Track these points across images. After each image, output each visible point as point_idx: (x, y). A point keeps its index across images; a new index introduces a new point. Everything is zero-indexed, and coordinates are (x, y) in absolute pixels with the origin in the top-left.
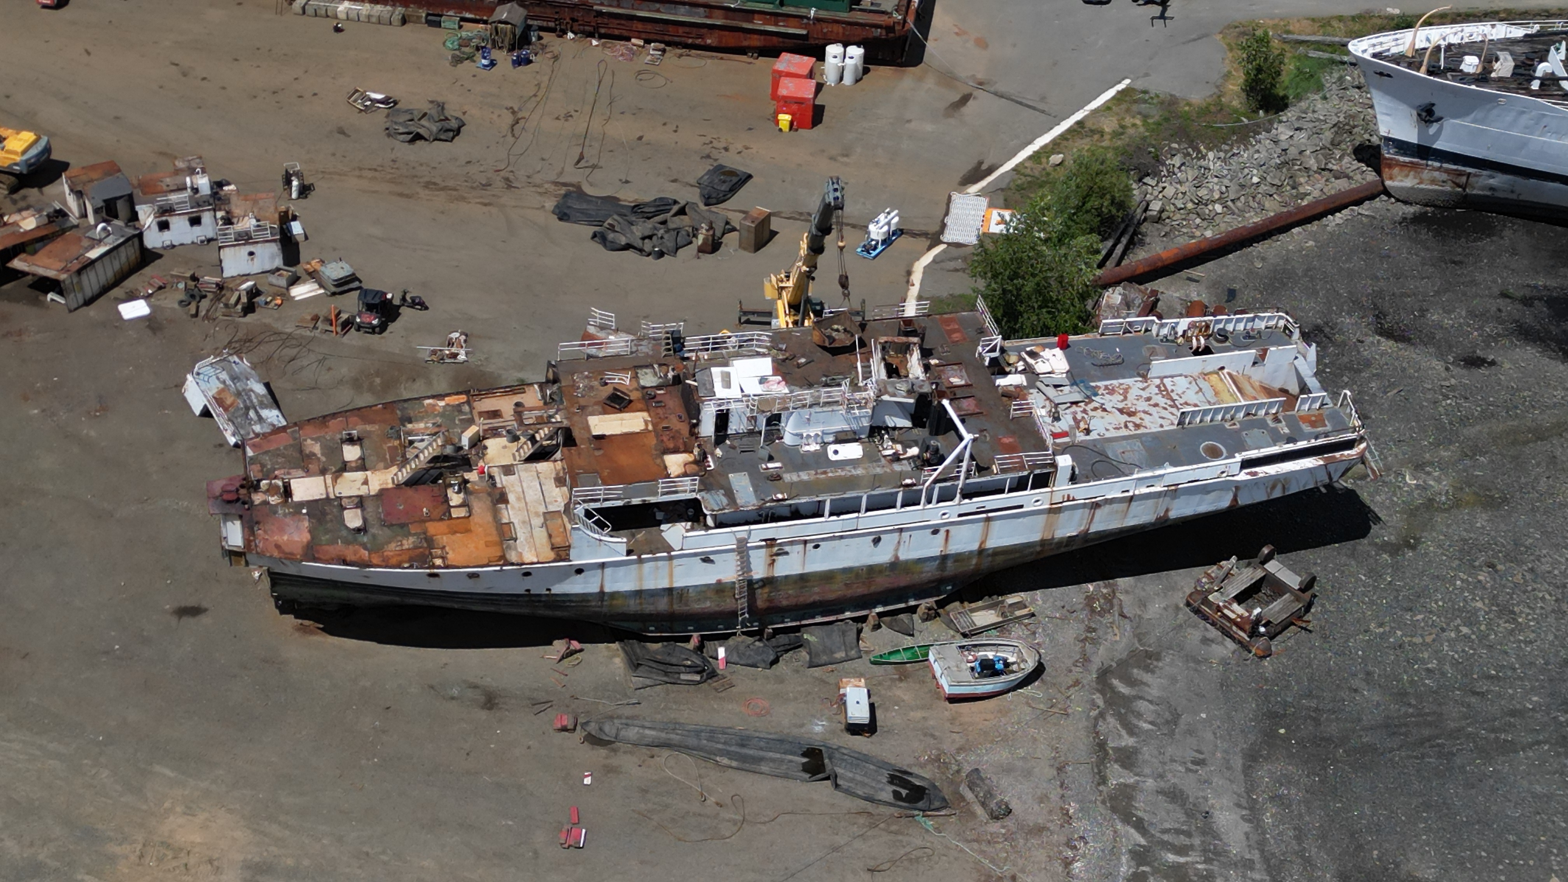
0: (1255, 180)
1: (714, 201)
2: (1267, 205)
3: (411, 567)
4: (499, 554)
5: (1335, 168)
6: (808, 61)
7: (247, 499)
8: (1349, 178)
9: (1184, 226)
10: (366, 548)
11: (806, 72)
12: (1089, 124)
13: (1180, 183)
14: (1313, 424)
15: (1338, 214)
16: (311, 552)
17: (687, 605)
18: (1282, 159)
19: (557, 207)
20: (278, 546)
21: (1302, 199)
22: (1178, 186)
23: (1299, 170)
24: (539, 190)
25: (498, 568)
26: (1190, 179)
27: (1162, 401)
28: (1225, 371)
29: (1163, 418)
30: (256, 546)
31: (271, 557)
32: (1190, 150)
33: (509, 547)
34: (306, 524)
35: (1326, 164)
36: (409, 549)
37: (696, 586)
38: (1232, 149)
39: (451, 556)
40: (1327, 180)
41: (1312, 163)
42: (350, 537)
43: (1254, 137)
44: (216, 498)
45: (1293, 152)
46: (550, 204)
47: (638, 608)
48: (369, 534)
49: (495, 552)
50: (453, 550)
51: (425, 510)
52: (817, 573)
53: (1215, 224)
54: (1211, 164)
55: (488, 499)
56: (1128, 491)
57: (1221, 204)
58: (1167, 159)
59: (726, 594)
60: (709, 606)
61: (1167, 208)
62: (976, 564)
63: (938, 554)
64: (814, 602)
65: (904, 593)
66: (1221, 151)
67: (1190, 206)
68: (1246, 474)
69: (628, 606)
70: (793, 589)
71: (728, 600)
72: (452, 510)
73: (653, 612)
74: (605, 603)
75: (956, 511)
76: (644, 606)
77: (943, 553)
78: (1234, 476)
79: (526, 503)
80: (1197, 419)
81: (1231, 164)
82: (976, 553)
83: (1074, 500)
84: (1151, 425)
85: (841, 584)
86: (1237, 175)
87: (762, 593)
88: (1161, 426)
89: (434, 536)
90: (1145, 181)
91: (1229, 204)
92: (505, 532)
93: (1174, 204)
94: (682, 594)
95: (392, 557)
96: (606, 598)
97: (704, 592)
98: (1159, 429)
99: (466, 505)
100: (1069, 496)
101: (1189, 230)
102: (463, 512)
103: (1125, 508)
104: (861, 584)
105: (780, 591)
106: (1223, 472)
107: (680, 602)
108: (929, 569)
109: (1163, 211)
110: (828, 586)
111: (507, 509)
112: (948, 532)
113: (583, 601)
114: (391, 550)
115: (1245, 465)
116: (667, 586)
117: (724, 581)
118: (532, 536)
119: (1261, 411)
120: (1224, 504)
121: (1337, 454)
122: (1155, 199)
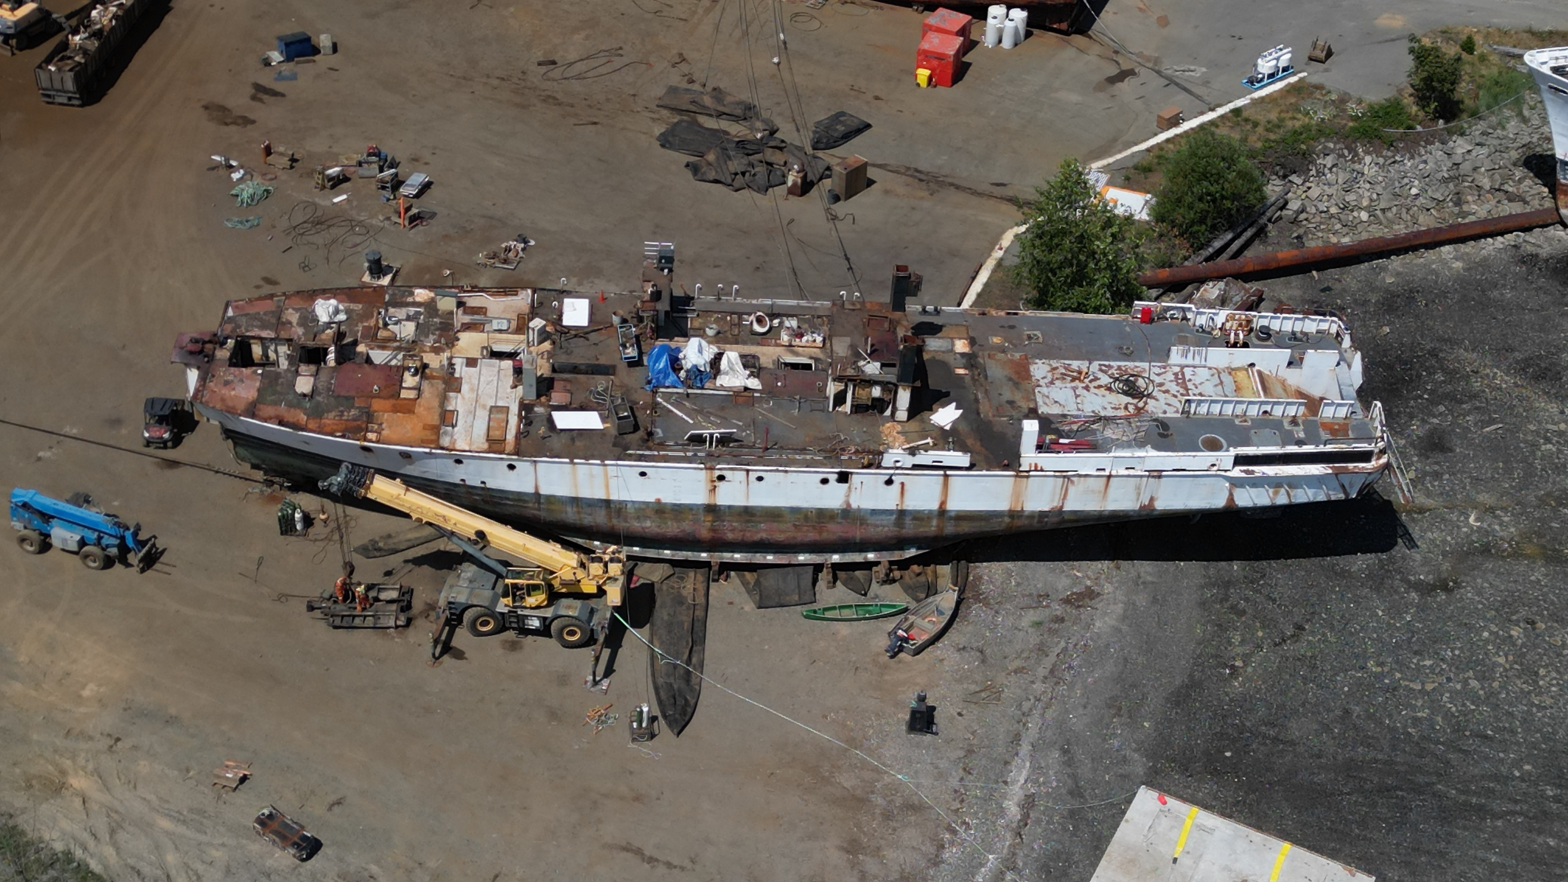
0: (1414, 191)
1: (822, 146)
2: (1421, 219)
3: (343, 436)
4: (434, 437)
5: (1510, 189)
6: (963, 19)
7: (211, 353)
8: (1526, 203)
9: (1322, 230)
10: (305, 414)
11: (957, 28)
12: (1245, 114)
13: (1329, 184)
14: (1333, 432)
15: (1499, 238)
16: (252, 410)
17: (626, 521)
18: (1451, 173)
19: (662, 134)
20: (223, 400)
21: (1463, 218)
22: (1326, 187)
23: (1470, 187)
24: (653, 116)
25: (427, 450)
26: (1340, 181)
27: (1174, 388)
28: (1257, 368)
29: (1169, 405)
30: (202, 396)
31: (214, 408)
32: (1346, 152)
33: (445, 433)
34: (258, 384)
35: (1502, 184)
36: (347, 420)
37: (633, 502)
38: (1393, 157)
39: (384, 433)
40: (1499, 202)
41: (1486, 183)
42: (295, 401)
43: (1424, 147)
44: (182, 348)
45: (1466, 167)
46: (658, 130)
47: (576, 517)
48: (314, 401)
49: (431, 436)
50: (390, 427)
51: (376, 387)
52: (762, 507)
53: (1356, 232)
54: (1366, 167)
55: (441, 386)
56: (1104, 470)
57: (1369, 212)
58: (1319, 159)
59: (666, 515)
60: (649, 526)
61: (1308, 209)
62: (938, 526)
63: (894, 508)
64: (762, 540)
65: (863, 546)
66: (1382, 157)
67: (1333, 210)
68: (1242, 471)
69: (566, 513)
70: (737, 522)
71: (669, 523)
72: (402, 391)
73: (593, 524)
74: (542, 506)
75: (909, 461)
76: (582, 516)
77: (899, 508)
78: (1226, 471)
79: (477, 395)
80: (1203, 409)
81: (1388, 171)
82: (936, 513)
83: (1042, 470)
84: (1154, 410)
85: (789, 525)
86: (1393, 184)
87: (704, 521)
88: (1165, 412)
89: (376, 411)
90: (1290, 178)
91: (1378, 212)
92: (447, 418)
93: (1315, 206)
94: (620, 509)
95: (329, 425)
96: (542, 501)
97: (643, 509)
98: (1161, 415)
99: (418, 389)
100: (1036, 465)
101: (1325, 235)
102: (412, 395)
103: (1102, 489)
104: (811, 528)
105: (724, 521)
106: (1213, 465)
107: (619, 516)
108: (885, 522)
109: (1302, 212)
110: (775, 524)
111: (456, 398)
112: (903, 484)
113: (520, 500)
114: (330, 418)
115: (1240, 460)
116: (604, 497)
117: (663, 501)
118: (472, 426)
119: (1278, 411)
120: (1219, 502)
121: (1351, 466)
122: (1296, 199)
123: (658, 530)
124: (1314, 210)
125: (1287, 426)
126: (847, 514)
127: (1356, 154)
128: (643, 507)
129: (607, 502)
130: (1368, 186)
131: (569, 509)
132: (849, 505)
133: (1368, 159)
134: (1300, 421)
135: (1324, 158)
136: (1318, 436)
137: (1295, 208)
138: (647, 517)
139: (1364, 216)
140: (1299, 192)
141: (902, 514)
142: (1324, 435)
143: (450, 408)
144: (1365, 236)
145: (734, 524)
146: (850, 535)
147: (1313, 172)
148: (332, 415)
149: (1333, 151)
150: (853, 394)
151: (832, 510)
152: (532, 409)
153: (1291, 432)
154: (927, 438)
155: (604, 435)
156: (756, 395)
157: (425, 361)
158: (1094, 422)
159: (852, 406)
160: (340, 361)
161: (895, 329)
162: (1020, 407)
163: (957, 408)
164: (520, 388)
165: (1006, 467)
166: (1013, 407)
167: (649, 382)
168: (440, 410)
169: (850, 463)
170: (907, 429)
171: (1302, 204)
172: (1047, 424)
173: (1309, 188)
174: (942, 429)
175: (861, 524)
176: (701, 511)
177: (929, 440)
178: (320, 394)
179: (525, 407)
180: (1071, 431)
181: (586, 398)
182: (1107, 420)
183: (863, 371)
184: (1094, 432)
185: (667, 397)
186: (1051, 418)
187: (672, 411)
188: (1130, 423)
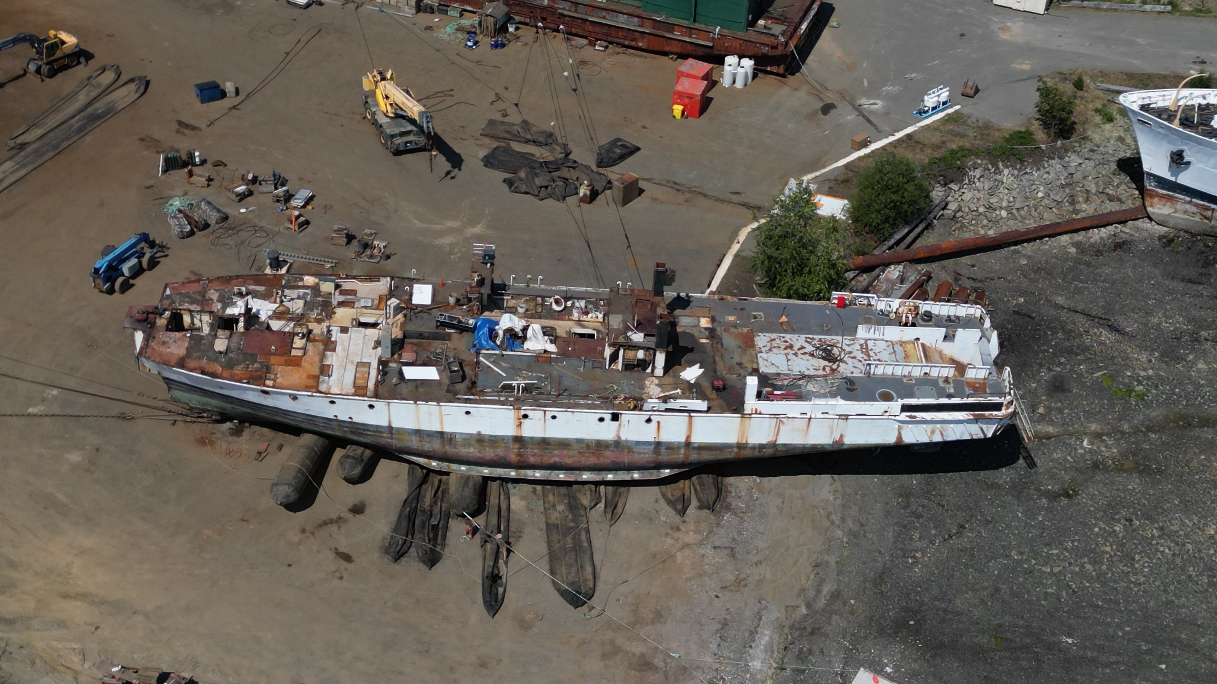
0: (1040, 195)
2: (1046, 216)
3: (248, 383)
4: (314, 384)
5: (1111, 192)
7: (153, 321)
8: (1122, 202)
9: (973, 225)
10: (220, 366)
11: (702, 74)
13: (978, 190)
14: (975, 388)
15: (1103, 229)
16: (183, 363)
18: (1067, 181)
19: (485, 157)
20: (161, 355)
21: (1076, 214)
22: (976, 193)
23: (1081, 191)
25: (310, 394)
26: (986, 188)
27: (859, 355)
28: (920, 341)
29: (855, 367)
30: (146, 352)
32: (990, 166)
33: (323, 381)
34: (187, 344)
35: (1105, 189)
36: (252, 370)
37: (461, 434)
38: (1025, 169)
39: (278, 380)
40: (1102, 202)
41: (1093, 188)
42: (214, 357)
43: (1048, 162)
44: (132, 316)
45: (1078, 176)
47: (416, 443)
49: (312, 382)
50: (282, 376)
51: (273, 348)
52: (555, 438)
53: (998, 226)
54: (1005, 178)
55: (321, 347)
56: (806, 414)
57: (1007, 211)
58: (970, 171)
59: (485, 444)
60: (472, 451)
61: (963, 209)
62: (685, 454)
63: (653, 440)
64: (555, 462)
65: (630, 468)
66: (1016, 169)
67: (981, 210)
68: (907, 416)
69: (411, 441)
70: (537, 449)
71: (487, 449)
72: (293, 350)
73: (430, 449)
74: (394, 436)
75: (664, 406)
76: (424, 443)
77: (657, 440)
78: (895, 416)
79: (348, 354)
80: (880, 371)
81: (1021, 180)
82: (684, 444)
83: (760, 414)
84: (845, 371)
85: (576, 452)
86: (1025, 190)
87: (513, 448)
88: (852, 373)
89: (272, 365)
90: (950, 186)
91: (1014, 211)
92: (325, 370)
93: (968, 207)
94: (451, 439)
95: (238, 374)
96: (394, 432)
97: (468, 439)
98: (849, 375)
99: (304, 349)
100: (756, 410)
101: (976, 228)
102: (300, 353)
103: (805, 428)
104: (591, 455)
105: (527, 448)
106: (886, 412)
107: (450, 444)
108: (646, 451)
109: (958, 211)
110: (565, 451)
111: (332, 356)
112: (659, 422)
113: (377, 431)
114: (238, 370)
115: (905, 408)
116: (440, 430)
117: (483, 433)
118: (343, 376)
119: (934, 373)
120: (890, 439)
121: (987, 413)
122: (954, 201)
123: (479, 455)
124: (967, 210)
125: (941, 384)
126: (618, 444)
127: (998, 168)
128: (468, 437)
129: (442, 434)
130: (1006, 191)
131: (414, 438)
132: (619, 437)
133: (1006, 171)
134: (951, 381)
135: (974, 171)
136: (964, 392)
137: (953, 208)
138: (470, 445)
139: (1004, 213)
140: (957, 196)
141: (658, 444)
142: (968, 391)
143: (327, 363)
144: (1004, 229)
145: (535, 451)
146: (620, 460)
147: (967, 181)
148: (240, 367)
149: (980, 165)
150: (624, 356)
151: (607, 441)
152: (388, 365)
153: (944, 388)
154: (677, 389)
155: (440, 384)
156: (552, 356)
157: (310, 328)
158: (800, 379)
159: (623, 364)
160: (246, 328)
161: (656, 309)
162: (746, 367)
163: (700, 367)
164: (379, 349)
165: (735, 411)
166: (741, 368)
167: (474, 346)
168: (320, 364)
169: (620, 407)
170: (662, 382)
171: (959, 205)
172: (764, 380)
173: (963, 193)
174: (688, 382)
175: (629, 452)
176: (511, 441)
177: (679, 391)
178: (232, 352)
179: (383, 363)
180: (783, 385)
181: (427, 357)
182: (811, 377)
183: (631, 340)
184: (799, 386)
185: (487, 356)
186: (769, 376)
187: (490, 367)
188: (826, 380)
